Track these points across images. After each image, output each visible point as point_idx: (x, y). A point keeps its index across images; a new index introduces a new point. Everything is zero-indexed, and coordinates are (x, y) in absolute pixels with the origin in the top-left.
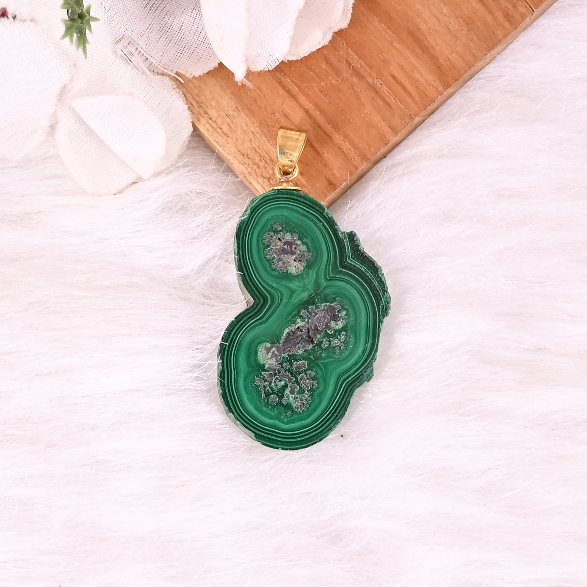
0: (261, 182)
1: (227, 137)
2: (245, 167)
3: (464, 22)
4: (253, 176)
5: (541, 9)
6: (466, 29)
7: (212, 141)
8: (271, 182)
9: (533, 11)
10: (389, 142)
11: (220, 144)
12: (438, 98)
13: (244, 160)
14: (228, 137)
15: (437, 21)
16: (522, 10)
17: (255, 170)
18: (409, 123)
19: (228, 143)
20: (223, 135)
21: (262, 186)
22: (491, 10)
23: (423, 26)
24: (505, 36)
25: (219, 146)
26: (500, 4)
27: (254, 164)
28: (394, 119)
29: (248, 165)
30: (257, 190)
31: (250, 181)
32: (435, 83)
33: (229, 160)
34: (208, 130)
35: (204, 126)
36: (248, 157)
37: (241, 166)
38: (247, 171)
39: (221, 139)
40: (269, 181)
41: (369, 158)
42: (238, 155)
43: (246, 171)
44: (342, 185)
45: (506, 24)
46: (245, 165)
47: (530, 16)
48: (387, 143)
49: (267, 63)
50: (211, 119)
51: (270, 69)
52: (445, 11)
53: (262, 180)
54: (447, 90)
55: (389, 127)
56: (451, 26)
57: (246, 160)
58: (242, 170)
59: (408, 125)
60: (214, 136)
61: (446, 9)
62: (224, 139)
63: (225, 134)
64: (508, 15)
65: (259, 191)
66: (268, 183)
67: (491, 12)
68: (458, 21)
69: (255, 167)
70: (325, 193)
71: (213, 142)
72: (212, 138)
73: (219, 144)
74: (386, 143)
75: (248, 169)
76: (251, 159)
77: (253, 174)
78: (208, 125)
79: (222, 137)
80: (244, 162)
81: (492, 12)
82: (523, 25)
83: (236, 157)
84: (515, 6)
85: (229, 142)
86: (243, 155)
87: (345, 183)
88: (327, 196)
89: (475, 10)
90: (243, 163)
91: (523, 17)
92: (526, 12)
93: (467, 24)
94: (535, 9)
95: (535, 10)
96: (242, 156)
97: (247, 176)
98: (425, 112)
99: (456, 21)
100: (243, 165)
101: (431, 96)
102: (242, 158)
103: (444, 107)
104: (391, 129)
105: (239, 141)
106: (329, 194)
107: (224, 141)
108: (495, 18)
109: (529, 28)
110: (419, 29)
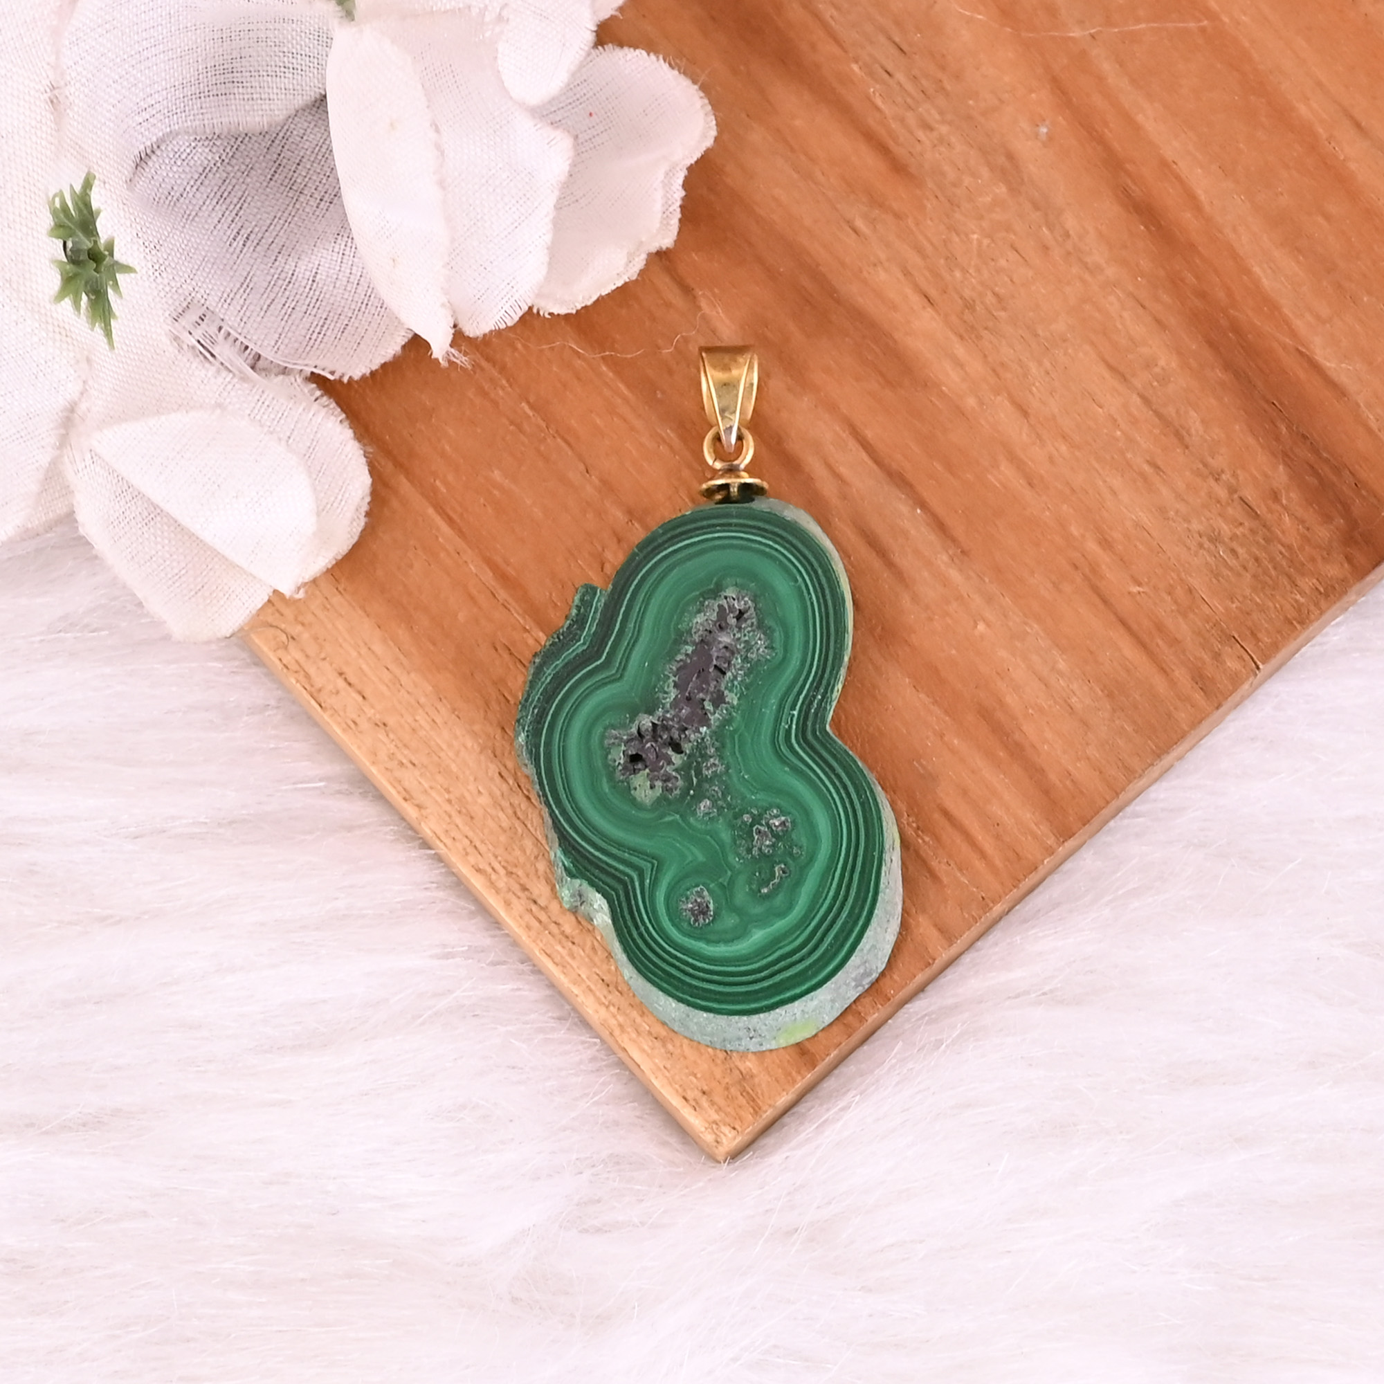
0: (646, 1047)
1: (570, 944)
2: (612, 1013)
3: (1102, 691)
4: (628, 1033)
5: (1274, 662)
6: (1108, 707)
7: (537, 953)
8: (670, 1047)
9: (1258, 668)
10: (934, 960)
11: (556, 960)
12: (1045, 862)
13: (610, 997)
14: (573, 943)
15: (1044, 687)
16: (1232, 664)
17: (634, 1021)
18: (980, 918)
19: (574, 958)
20: (564, 940)
21: (648, 1055)
22: (1164, 665)
23: (1011, 700)
24: (1196, 723)
25: (554, 963)
26: (1184, 652)
27: (632, 1006)
28: (946, 907)
29: (619, 1009)
30: (639, 1066)
31: (623, 1045)
32: (1039, 828)
33: (577, 996)
34: (528, 928)
35: (521, 917)
36: (618, 991)
37: (603, 1011)
38: (615, 1022)
39: (559, 948)
40: (664, 1045)
41: (889, 995)
42: (596, 985)
43: (613, 1022)
44: (828, 1055)
45: (1198, 697)
46: (612, 1008)
47: (1251, 679)
48: (931, 961)
49: (503, 312)
50: (535, 902)
51: (510, 324)
52: (1062, 665)
53: (650, 1043)
54: (1066, 844)
55: (936, 925)
56: (1074, 700)
57: (614, 997)
58: (605, 1020)
59: (976, 922)
60: (541, 941)
61: (1063, 660)
62: (563, 947)
63: (567, 937)
64: (1201, 676)
65: (642, 1067)
66: (663, 1050)
67: (1163, 671)
68: (1091, 688)
69: (635, 1014)
70: (790, 1074)
71: (541, 954)
72: (537, 944)
73: (553, 960)
74: (929, 964)
75: (618, 1017)
76: (626, 996)
77: (629, 1030)
78: (528, 917)
79: (560, 942)
80: (610, 1002)
81: (1168, 670)
82: (1236, 697)
83: (591, 990)
84: (1217, 656)
85: (575, 955)
86: (608, 985)
87: (835, 1052)
88: (794, 1082)
89: (1128, 663)
90: (607, 1003)
91: (1236, 681)
92: (1243, 670)
93: (1110, 696)
94: (1263, 663)
95: (1261, 666)
96: (605, 987)
97: (617, 1032)
98: (1016, 893)
99: (1086, 688)
100: (607, 1007)
101: (1029, 856)
102: (606, 992)
103: (1056, 877)
104: (941, 930)
105: (599, 953)
106: (799, 1078)
107: (564, 952)
108: (1172, 683)
109: (1246, 702)
110: (1001, 703)
